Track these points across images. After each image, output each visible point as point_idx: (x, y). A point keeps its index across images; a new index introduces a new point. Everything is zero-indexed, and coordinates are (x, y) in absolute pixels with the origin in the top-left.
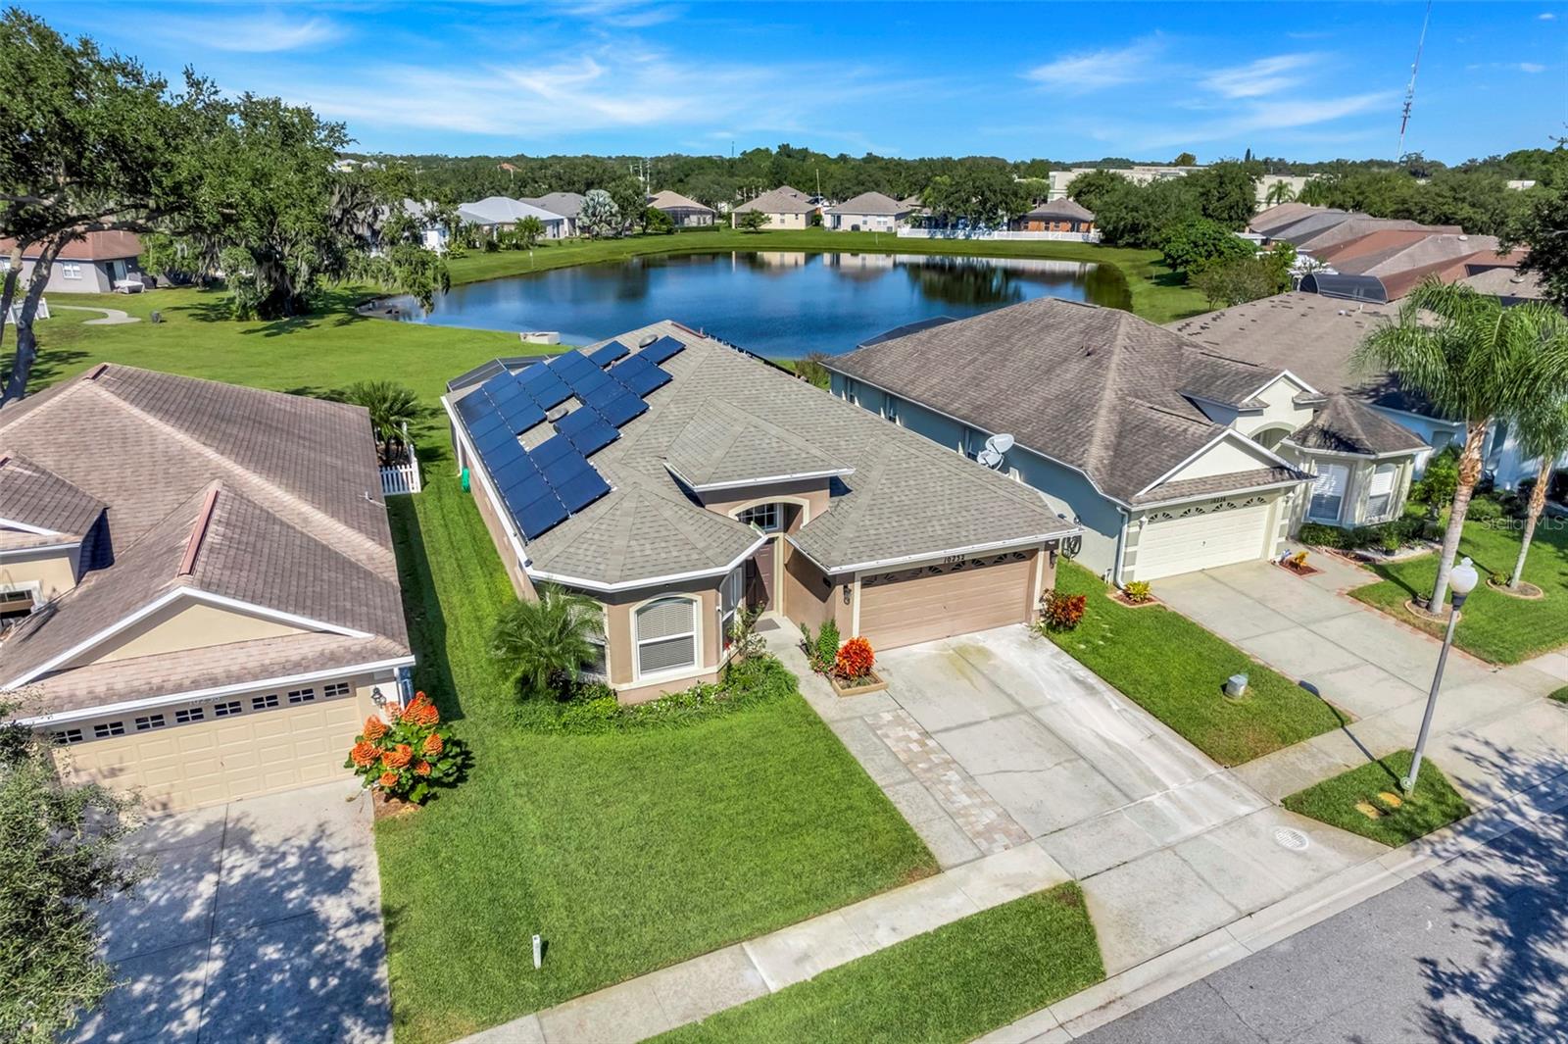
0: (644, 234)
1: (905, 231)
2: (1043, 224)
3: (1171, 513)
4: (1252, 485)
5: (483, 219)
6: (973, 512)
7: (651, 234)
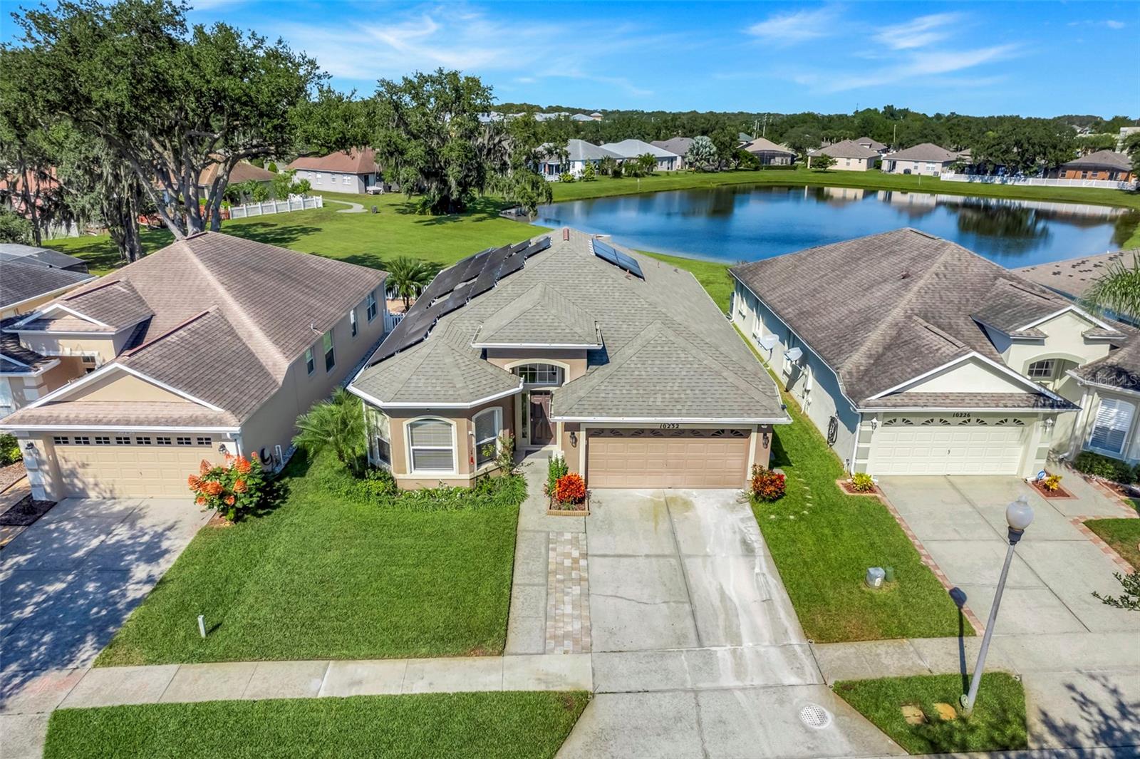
0: (736, 170)
1: (949, 176)
2: (1081, 173)
3: (912, 420)
4: (997, 406)
5: (617, 155)
6: (697, 392)
7: (741, 170)
